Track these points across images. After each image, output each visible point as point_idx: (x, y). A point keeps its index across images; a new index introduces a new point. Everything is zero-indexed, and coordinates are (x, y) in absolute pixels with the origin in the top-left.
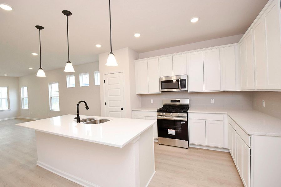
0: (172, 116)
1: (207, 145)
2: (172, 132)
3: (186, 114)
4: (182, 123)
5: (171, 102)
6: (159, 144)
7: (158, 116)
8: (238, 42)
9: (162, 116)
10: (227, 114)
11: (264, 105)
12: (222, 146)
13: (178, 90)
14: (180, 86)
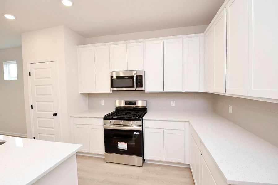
0: (123, 125)
1: (166, 160)
2: (122, 146)
3: (141, 122)
4: (135, 133)
5: (126, 104)
6: (107, 162)
7: (105, 124)
8: (203, 32)
9: (110, 124)
10: (188, 122)
11: (230, 111)
12: (183, 162)
13: (133, 89)
14: (135, 84)
